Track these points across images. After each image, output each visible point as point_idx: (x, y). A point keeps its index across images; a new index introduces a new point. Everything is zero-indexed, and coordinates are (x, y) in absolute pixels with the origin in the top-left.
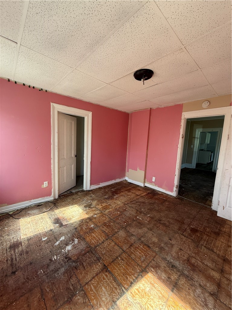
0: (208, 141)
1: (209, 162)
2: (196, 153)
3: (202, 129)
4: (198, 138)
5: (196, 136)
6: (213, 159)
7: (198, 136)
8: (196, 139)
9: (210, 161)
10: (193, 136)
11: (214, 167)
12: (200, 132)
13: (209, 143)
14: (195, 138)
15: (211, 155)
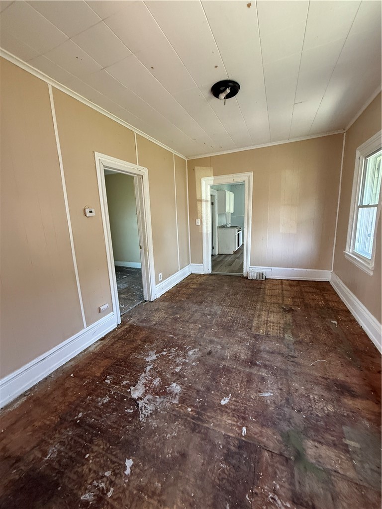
0: (230, 208)
1: (237, 248)
2: (207, 237)
3: (212, 178)
4: (207, 201)
5: (204, 198)
6: (243, 241)
7: (206, 196)
8: (204, 204)
9: (238, 246)
10: (198, 197)
11: (246, 266)
12: (209, 187)
13: (232, 211)
14: (201, 201)
15: (239, 234)
